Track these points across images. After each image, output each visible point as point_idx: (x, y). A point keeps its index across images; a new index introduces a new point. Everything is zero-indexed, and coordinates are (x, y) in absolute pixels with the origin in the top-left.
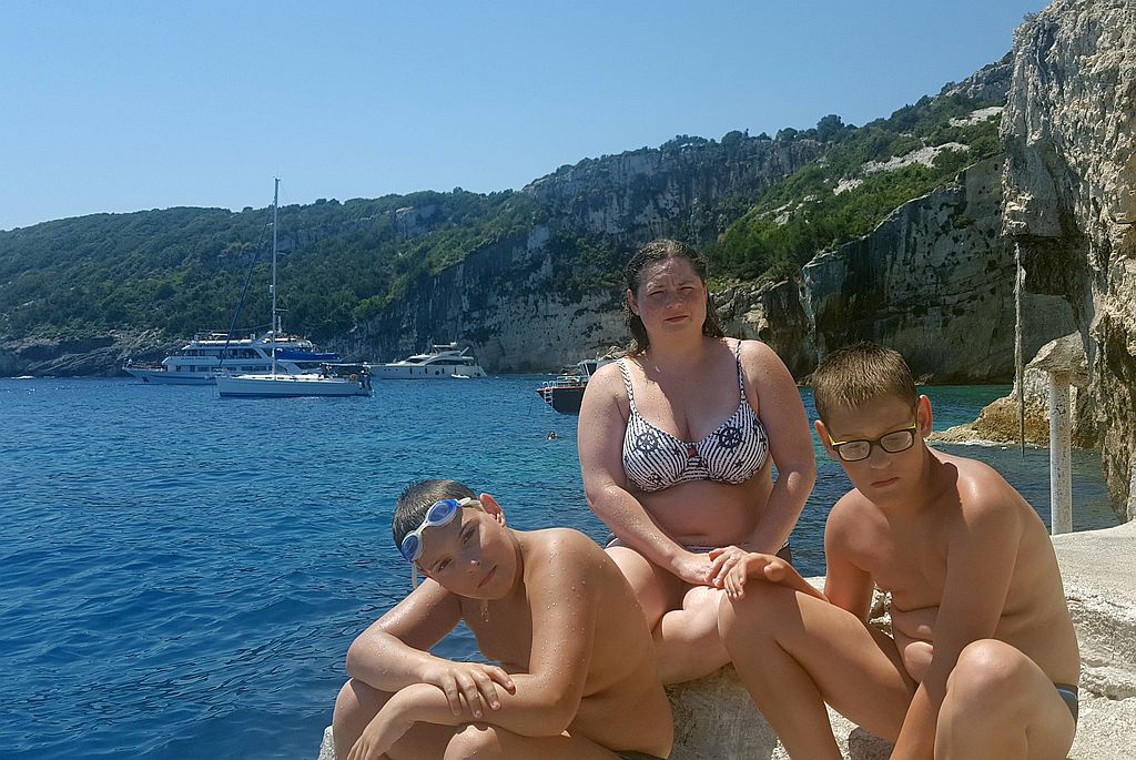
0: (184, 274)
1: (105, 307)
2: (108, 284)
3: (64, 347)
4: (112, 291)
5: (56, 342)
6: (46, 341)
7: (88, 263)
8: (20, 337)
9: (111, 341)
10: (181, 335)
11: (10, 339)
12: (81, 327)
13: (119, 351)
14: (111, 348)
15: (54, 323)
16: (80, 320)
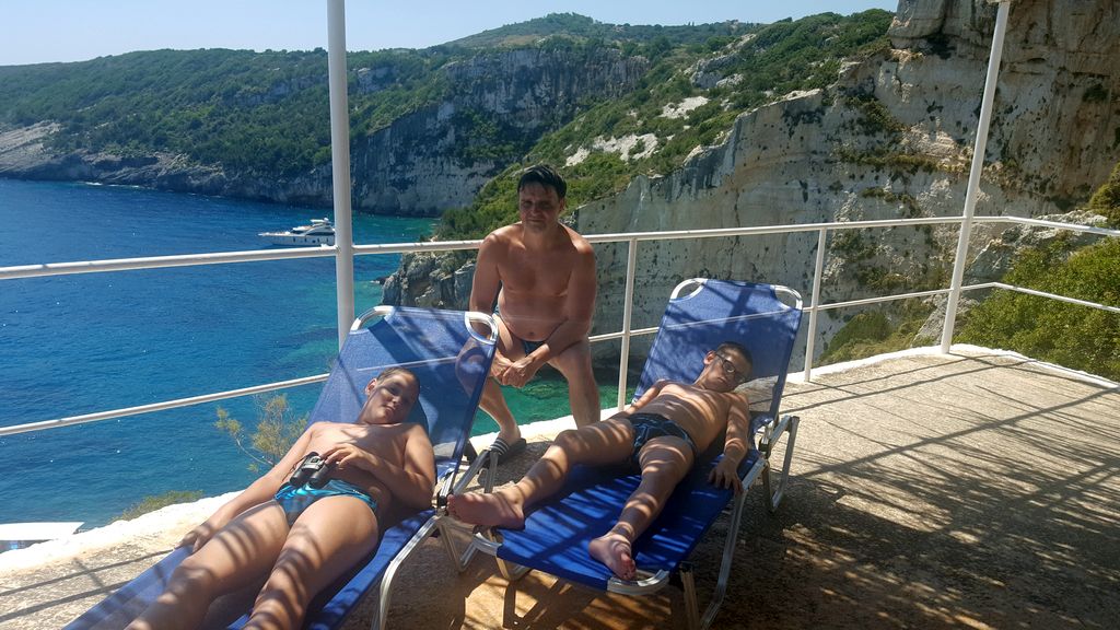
0: (210, 108)
1: (154, 132)
2: (158, 113)
3: (124, 162)
4: (160, 119)
5: (119, 158)
6: (112, 157)
7: (147, 94)
8: (96, 152)
9: (155, 160)
10: (199, 162)
11: (89, 153)
12: (137, 148)
13: (159, 170)
14: (155, 167)
15: (119, 142)
16: (136, 142)
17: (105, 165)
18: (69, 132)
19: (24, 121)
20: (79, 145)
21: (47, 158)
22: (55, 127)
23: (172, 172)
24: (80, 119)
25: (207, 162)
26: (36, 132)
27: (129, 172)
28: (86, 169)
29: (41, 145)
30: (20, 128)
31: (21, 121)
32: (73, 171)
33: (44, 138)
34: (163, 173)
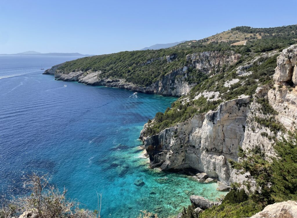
1: (120, 73)
2: (121, 68)
3: (113, 81)
4: (122, 70)
5: (112, 80)
9: (119, 81)
10: (128, 82)
11: (106, 79)
12: (116, 78)
13: (119, 84)
14: (119, 82)
15: (112, 76)
16: (116, 76)
17: (109, 82)
18: (103, 74)
19: (95, 70)
20: (104, 77)
21: (97, 80)
22: (100, 72)
23: (122, 84)
24: (105, 70)
25: (129, 82)
26: (97, 73)
27: (114, 84)
28: (105, 83)
29: (96, 77)
30: (94, 72)
31: (94, 71)
32: (102, 83)
33: (98, 75)
34: (120, 84)
